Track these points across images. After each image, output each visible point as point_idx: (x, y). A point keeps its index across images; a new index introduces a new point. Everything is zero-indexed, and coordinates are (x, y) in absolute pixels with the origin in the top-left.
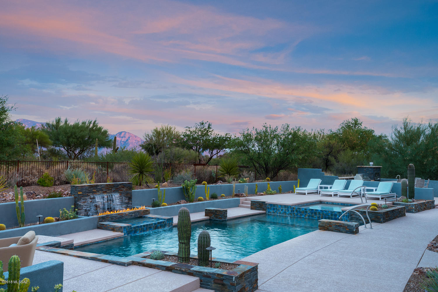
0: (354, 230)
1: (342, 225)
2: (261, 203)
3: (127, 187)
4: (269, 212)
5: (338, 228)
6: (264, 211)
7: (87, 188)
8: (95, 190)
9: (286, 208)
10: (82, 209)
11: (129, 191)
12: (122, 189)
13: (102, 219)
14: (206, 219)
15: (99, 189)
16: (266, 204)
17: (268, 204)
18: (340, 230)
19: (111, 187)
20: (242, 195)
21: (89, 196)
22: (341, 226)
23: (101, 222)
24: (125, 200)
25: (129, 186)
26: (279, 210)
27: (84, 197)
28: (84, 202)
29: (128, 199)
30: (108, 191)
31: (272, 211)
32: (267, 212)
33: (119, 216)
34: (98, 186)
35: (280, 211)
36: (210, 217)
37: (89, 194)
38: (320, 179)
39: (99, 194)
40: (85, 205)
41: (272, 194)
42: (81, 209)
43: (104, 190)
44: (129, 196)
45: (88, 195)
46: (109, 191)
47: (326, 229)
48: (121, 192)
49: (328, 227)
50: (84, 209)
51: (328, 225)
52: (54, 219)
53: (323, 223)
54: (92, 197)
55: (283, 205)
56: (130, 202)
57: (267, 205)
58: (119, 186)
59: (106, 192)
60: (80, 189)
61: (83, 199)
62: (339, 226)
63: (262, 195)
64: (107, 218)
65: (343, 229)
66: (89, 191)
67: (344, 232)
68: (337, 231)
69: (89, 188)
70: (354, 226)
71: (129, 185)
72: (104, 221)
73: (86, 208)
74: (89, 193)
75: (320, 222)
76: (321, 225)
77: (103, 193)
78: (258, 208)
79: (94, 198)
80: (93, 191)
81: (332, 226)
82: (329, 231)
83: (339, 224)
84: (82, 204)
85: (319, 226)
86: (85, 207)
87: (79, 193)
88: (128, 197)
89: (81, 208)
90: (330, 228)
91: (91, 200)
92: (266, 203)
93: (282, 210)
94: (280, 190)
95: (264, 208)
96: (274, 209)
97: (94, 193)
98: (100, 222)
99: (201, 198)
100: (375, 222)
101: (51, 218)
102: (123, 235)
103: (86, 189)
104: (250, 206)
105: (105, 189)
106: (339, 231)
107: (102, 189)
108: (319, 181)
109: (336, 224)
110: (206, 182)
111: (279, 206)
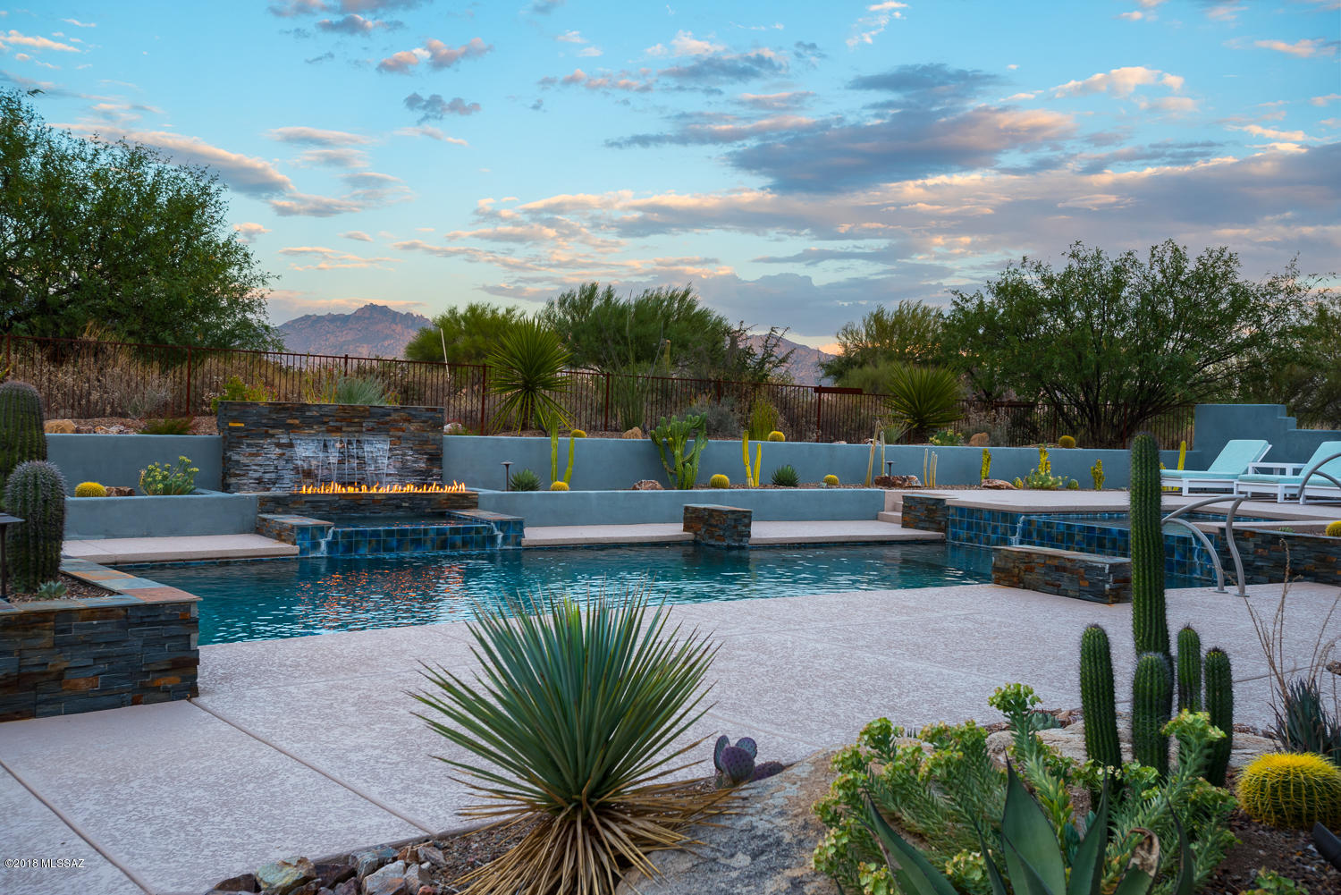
0: (1107, 586)
1: (1069, 564)
2: (932, 502)
3: (424, 422)
4: (955, 537)
5: (1055, 575)
6: (939, 534)
7: (265, 412)
8: (297, 422)
9: (1006, 522)
10: (243, 475)
11: (431, 435)
12: (405, 425)
13: (273, 504)
14: (675, 539)
15: (311, 417)
16: (948, 507)
17: (953, 507)
18: (1060, 586)
19: (358, 417)
20: (905, 480)
21: (272, 436)
22: (1064, 569)
23: (268, 513)
24: (414, 462)
25: (431, 418)
26: (985, 531)
27: (252, 439)
28: (253, 455)
29: (428, 459)
30: (348, 426)
31: (963, 533)
32: (950, 537)
33: (342, 502)
34: (309, 411)
35: (989, 532)
36: (695, 533)
37: (271, 432)
38: (1265, 442)
39: (310, 435)
40: (256, 462)
41: (1048, 488)
42: (239, 475)
43: (331, 424)
44: (430, 448)
45: (267, 432)
46: (350, 429)
47: (1015, 579)
48: (400, 433)
49: (1022, 573)
50: (257, 475)
51: (1022, 567)
52: (104, 489)
53: (1006, 556)
54: (282, 441)
55: (998, 511)
56: (435, 470)
57: (951, 511)
58: (389, 415)
59: (339, 430)
60: (235, 413)
61: (249, 445)
62: (1057, 569)
63: (998, 488)
64: (294, 502)
65: (1071, 580)
66: (272, 422)
67: (1071, 593)
68: (1050, 588)
69: (270, 412)
70: (1107, 571)
71: (429, 414)
72: (280, 510)
73: (260, 474)
74: (273, 427)
75: (997, 554)
76: (999, 564)
77: (329, 431)
78: (925, 521)
79: (291, 445)
80: (289, 421)
81: (1036, 570)
82: (1024, 588)
83: (1056, 562)
84: (244, 460)
85: (996, 569)
86: (255, 471)
87: (231, 424)
88: (426, 454)
89: (242, 472)
90: (1028, 577)
91: (278, 451)
92: (947, 503)
93: (995, 529)
94: (1095, 478)
95: (940, 523)
96: (970, 527)
97: (290, 428)
98: (262, 513)
99: (721, 479)
100: (1316, 581)
101: (96, 485)
102: (297, 552)
103: (260, 415)
104: (900, 514)
105: (337, 421)
106: (1056, 589)
107: (326, 420)
108: (1260, 447)
109: (1048, 562)
110: (781, 434)
111: (987, 516)
